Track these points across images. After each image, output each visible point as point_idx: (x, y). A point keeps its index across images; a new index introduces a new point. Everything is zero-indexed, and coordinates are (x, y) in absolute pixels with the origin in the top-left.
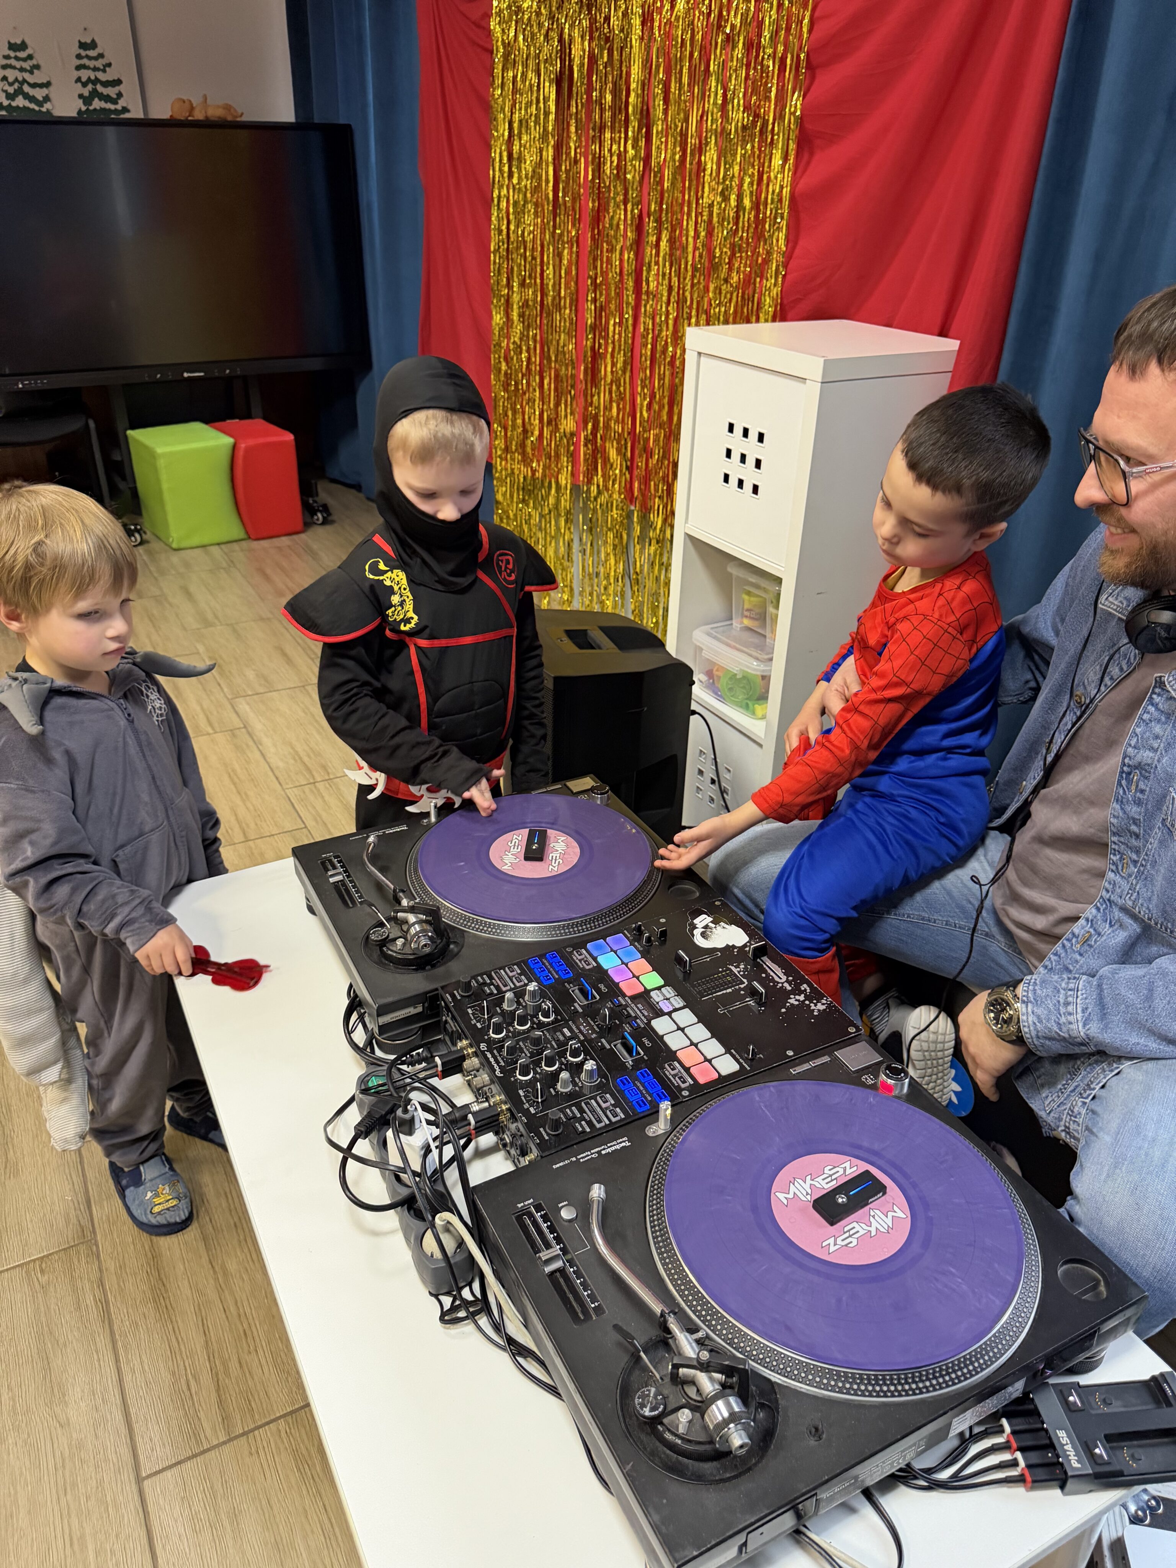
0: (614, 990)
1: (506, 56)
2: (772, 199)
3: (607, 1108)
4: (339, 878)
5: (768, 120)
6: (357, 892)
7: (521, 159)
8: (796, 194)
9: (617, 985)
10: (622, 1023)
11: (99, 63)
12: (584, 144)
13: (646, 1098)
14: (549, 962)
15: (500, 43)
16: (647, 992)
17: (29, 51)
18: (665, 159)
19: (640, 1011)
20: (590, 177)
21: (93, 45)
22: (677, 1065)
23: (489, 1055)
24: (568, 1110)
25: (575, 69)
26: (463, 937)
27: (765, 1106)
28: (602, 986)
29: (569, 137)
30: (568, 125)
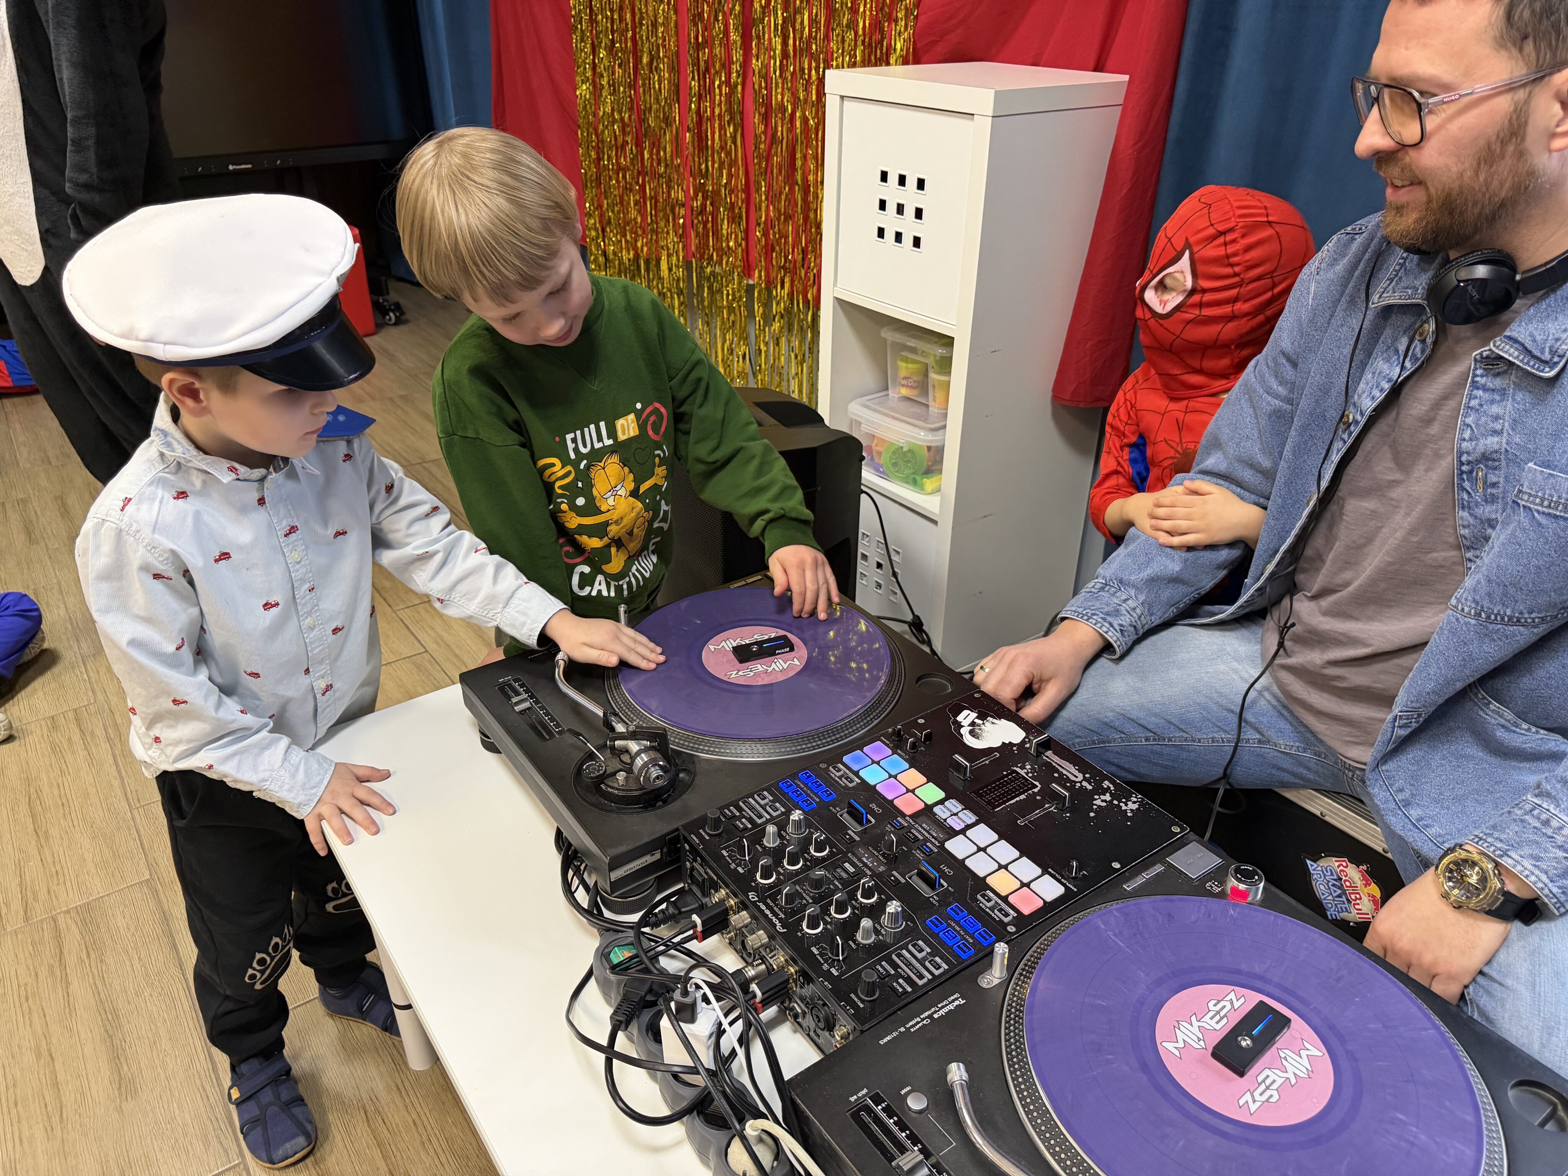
0: (890, 810)
3: (924, 959)
4: (526, 705)
6: (552, 719)
9: (891, 802)
10: (910, 850)
13: (967, 941)
14: (803, 783)
16: (929, 807)
19: (928, 832)
22: (991, 894)
23: (763, 907)
26: (694, 763)
27: (1115, 935)
28: (873, 806)
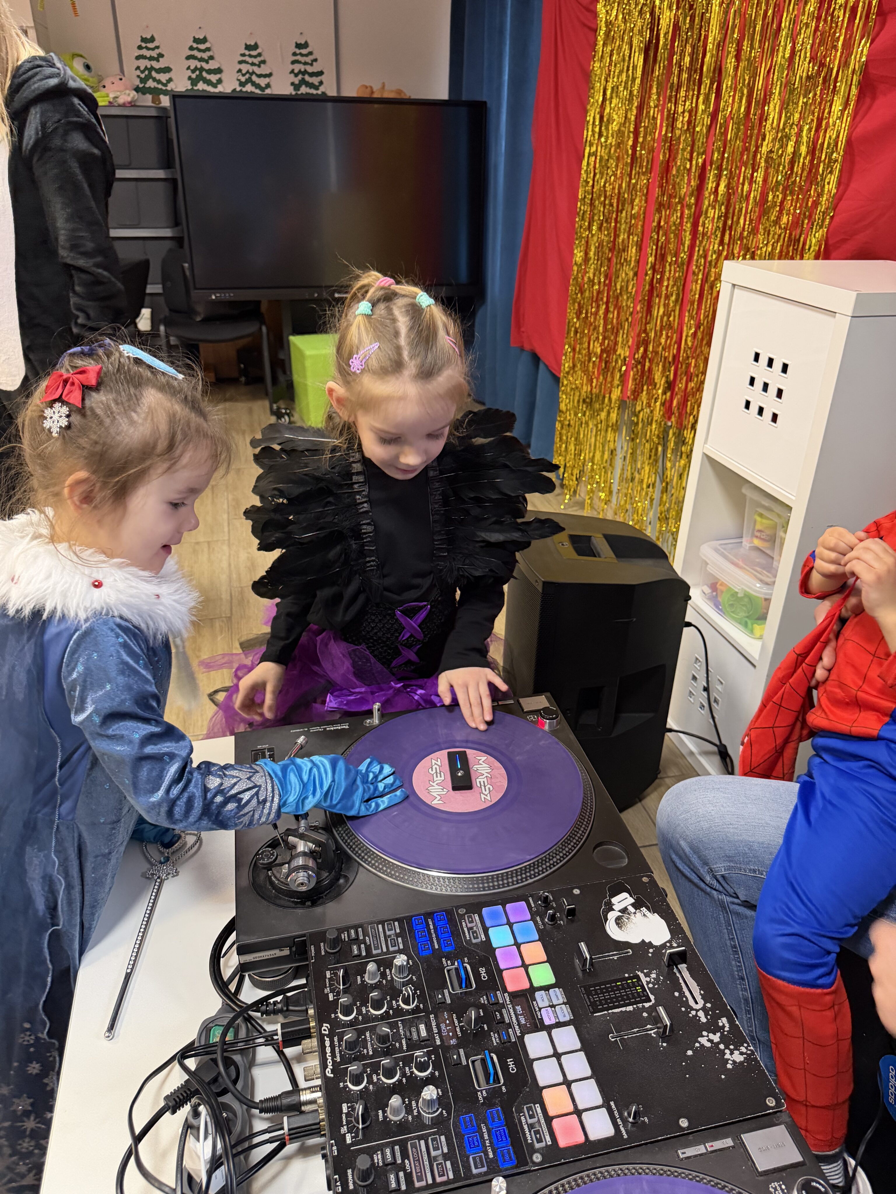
0: (496, 980)
1: (607, 34)
2: (829, 144)
3: (437, 1158)
5: (832, 69)
7: (610, 120)
8: (853, 138)
9: (500, 972)
10: (490, 1029)
11: (308, 59)
12: (661, 102)
13: (486, 1154)
14: (434, 924)
15: (603, 22)
16: (533, 990)
17: (259, 51)
18: (731, 112)
19: (516, 1015)
20: (663, 133)
21: (306, 45)
22: (539, 1110)
23: (327, 1043)
24: (388, 1151)
25: (662, 36)
28: (482, 971)
29: (650, 97)
30: (651, 87)
